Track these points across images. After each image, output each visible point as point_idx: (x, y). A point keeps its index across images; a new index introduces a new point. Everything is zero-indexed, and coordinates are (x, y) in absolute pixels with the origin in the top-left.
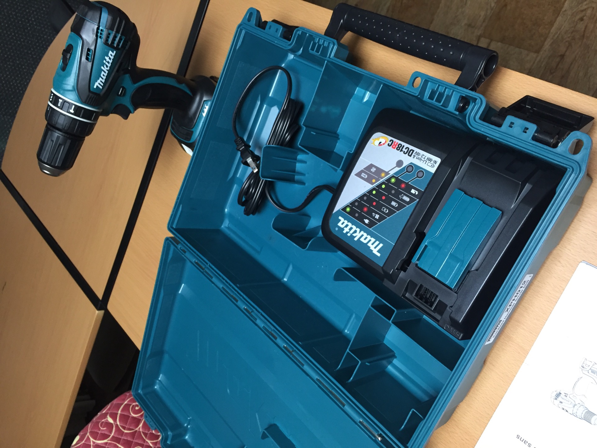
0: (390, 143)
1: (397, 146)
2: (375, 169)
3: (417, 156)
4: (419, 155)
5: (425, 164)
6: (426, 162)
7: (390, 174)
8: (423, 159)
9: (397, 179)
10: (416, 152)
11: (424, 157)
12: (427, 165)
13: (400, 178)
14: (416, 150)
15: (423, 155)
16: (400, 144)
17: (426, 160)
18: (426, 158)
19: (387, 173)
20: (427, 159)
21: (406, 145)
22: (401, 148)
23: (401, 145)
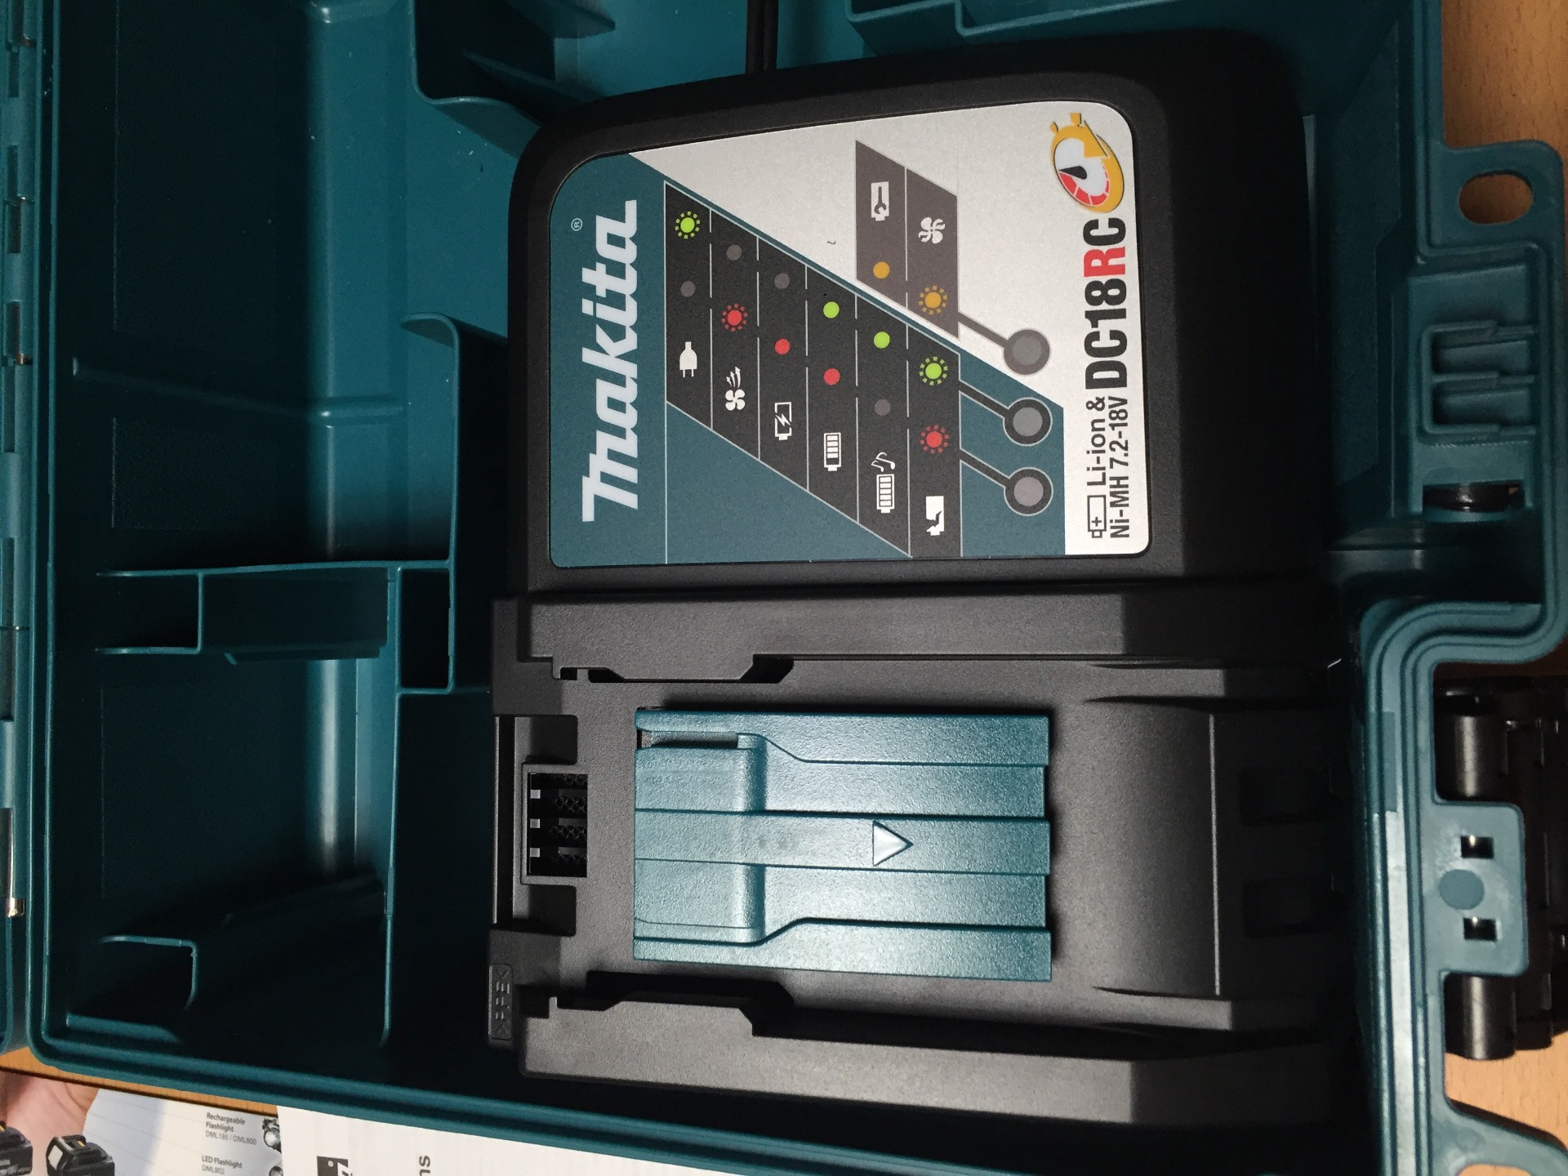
0: (1104, 230)
1: (1104, 279)
2: (938, 238)
3: (1108, 421)
4: (1113, 426)
5: (1090, 484)
6: (1101, 480)
7: (956, 334)
8: (1105, 462)
9: (950, 383)
10: (1124, 402)
11: (1119, 454)
12: (1089, 497)
13: (964, 399)
14: (1134, 392)
15: (1126, 448)
16: (1120, 285)
17: (1109, 473)
18: (1118, 471)
19: (951, 317)
20: (1118, 479)
21: (1132, 326)
22: (1104, 306)
23: (1121, 298)
